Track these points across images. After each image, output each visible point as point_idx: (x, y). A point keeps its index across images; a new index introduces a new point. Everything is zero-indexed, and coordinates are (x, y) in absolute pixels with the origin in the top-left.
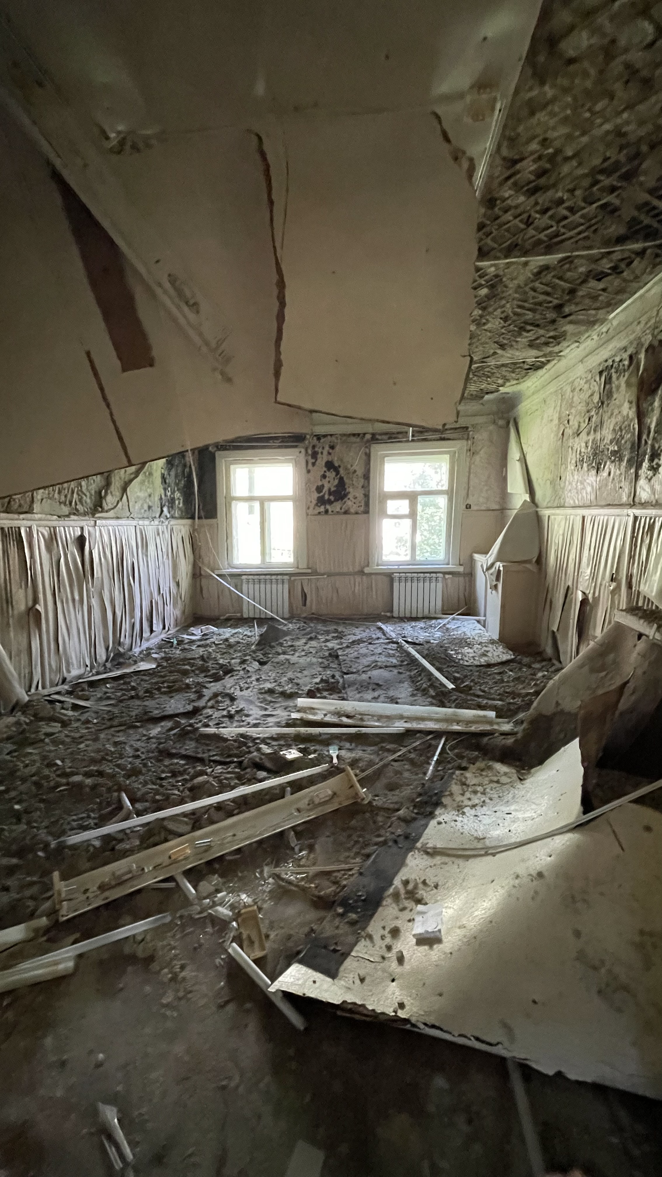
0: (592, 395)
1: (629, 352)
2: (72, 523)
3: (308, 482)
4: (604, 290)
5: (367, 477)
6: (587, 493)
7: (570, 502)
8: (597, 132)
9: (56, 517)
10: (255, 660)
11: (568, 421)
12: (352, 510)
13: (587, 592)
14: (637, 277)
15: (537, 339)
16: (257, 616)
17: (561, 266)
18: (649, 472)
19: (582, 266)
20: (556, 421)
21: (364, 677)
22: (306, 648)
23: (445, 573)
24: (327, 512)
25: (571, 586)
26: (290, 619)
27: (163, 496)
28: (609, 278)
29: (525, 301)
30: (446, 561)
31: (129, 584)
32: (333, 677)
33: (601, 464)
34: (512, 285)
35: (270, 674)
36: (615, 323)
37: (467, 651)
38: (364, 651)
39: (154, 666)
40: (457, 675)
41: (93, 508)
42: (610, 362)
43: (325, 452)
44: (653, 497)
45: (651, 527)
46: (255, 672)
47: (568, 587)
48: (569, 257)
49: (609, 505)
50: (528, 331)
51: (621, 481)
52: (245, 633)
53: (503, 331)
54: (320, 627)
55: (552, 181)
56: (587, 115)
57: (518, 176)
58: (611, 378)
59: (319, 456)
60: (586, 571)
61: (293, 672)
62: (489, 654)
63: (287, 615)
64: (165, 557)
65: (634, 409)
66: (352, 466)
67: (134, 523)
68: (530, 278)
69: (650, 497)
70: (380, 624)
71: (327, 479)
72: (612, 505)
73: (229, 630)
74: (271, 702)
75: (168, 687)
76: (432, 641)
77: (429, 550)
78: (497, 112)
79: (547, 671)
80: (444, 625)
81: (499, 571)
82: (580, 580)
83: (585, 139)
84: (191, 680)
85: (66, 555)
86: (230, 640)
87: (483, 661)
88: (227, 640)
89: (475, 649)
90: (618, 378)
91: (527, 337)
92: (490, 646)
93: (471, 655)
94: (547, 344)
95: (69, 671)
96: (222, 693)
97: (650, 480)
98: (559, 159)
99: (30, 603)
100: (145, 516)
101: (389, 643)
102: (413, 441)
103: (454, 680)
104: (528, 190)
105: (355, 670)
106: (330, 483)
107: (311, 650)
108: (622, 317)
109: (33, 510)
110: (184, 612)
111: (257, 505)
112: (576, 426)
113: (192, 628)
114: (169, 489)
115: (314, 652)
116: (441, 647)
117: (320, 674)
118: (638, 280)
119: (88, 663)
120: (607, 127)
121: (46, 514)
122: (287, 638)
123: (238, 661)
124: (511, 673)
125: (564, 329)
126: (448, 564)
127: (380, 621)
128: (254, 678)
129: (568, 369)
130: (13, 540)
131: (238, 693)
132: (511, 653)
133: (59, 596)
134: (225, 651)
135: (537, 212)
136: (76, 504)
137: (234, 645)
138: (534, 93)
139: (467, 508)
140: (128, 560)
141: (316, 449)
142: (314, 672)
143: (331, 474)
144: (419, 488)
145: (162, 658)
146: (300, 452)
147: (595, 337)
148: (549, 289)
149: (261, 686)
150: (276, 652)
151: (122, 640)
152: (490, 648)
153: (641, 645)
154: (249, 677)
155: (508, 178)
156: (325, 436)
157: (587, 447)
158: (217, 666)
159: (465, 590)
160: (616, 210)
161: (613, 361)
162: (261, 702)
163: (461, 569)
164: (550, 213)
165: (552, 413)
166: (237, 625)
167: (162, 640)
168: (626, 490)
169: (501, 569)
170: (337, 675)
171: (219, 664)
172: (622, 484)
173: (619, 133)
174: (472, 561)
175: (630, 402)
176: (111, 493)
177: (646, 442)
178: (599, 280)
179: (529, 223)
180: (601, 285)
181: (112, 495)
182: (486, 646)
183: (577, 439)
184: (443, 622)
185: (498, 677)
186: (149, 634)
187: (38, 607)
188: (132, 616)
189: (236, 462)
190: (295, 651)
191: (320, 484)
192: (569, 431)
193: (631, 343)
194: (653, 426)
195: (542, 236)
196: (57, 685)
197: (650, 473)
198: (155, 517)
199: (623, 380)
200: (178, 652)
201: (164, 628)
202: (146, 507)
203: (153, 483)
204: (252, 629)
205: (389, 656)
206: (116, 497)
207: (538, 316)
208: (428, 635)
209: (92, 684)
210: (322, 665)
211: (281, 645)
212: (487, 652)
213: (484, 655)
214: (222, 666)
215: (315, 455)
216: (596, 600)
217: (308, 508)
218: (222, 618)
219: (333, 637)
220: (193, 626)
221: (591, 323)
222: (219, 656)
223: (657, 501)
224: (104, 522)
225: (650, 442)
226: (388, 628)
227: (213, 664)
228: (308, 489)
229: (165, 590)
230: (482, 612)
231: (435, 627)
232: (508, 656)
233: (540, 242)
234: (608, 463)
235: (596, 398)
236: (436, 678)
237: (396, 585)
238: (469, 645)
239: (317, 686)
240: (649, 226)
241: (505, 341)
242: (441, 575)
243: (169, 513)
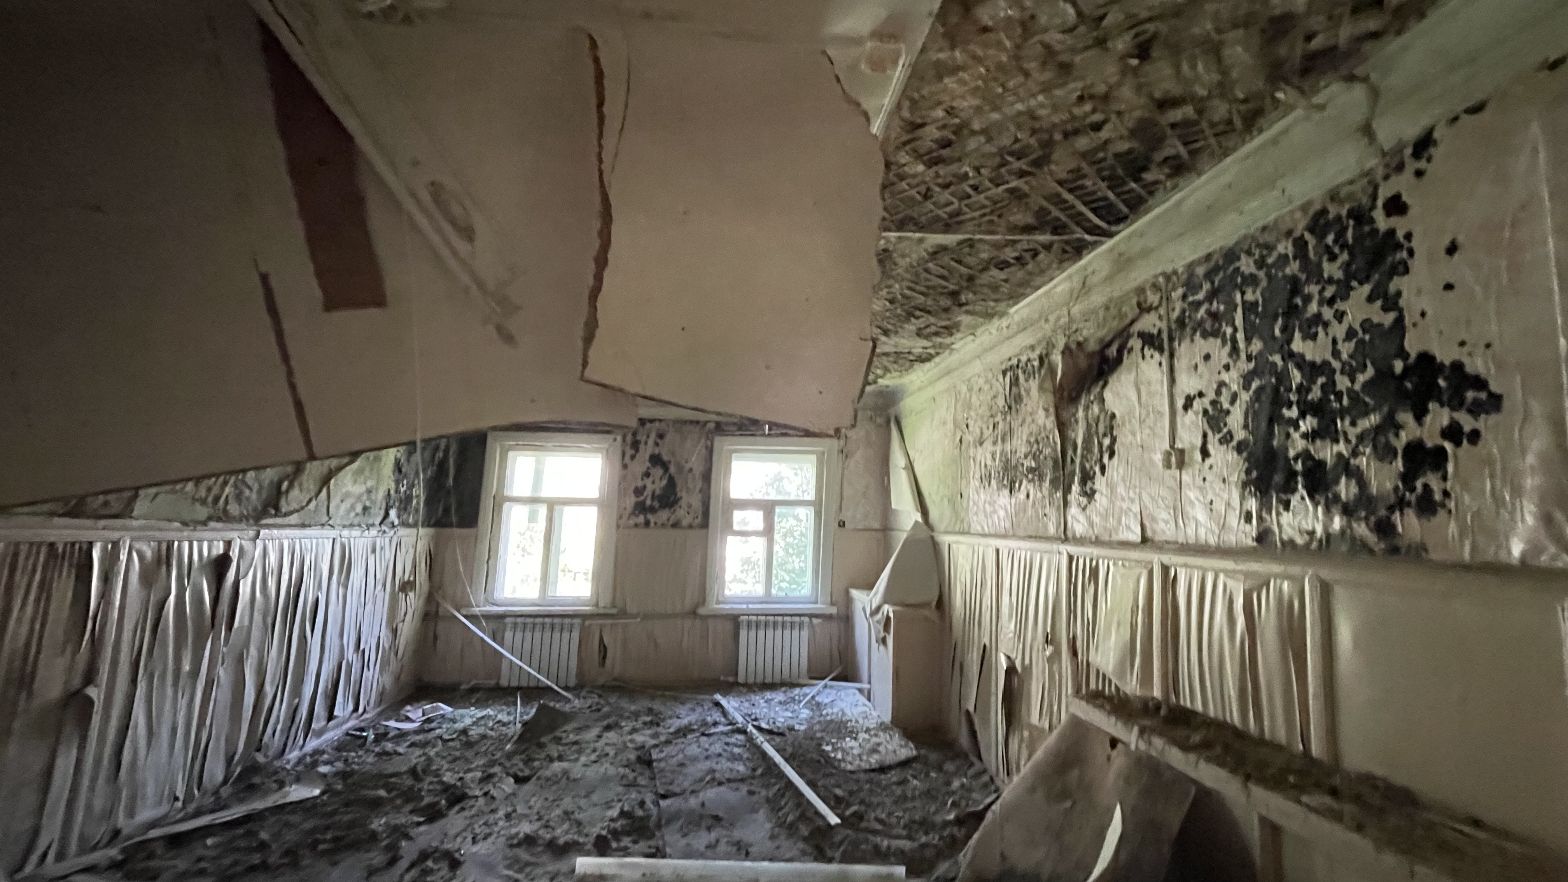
0: (995, 397)
1: (1038, 352)
2: (208, 535)
3: (623, 478)
4: (1006, 281)
5: (707, 477)
6: (999, 518)
7: (976, 527)
8: (1009, 111)
9: (177, 524)
10: (508, 774)
11: (967, 426)
12: (685, 523)
13: (1013, 656)
14: (1042, 272)
15: (927, 326)
16: (524, 683)
17: (961, 249)
18: (1081, 499)
19: (984, 251)
20: (950, 426)
21: (693, 802)
22: (600, 744)
23: (811, 616)
24: (647, 523)
25: (988, 644)
26: (576, 689)
27: (392, 492)
28: (1013, 269)
29: (916, 283)
30: (813, 599)
31: (303, 637)
32: (642, 804)
33: (1015, 483)
34: (903, 262)
35: (532, 803)
36: (1017, 318)
37: (850, 744)
38: (693, 750)
39: (317, 792)
40: (839, 792)
41: (260, 508)
42: (1015, 361)
43: (651, 442)
44: (1091, 532)
45: (1095, 572)
46: (506, 798)
47: (985, 646)
48: (970, 239)
49: (1031, 537)
50: (917, 318)
51: (1045, 507)
52: (500, 717)
53: (888, 314)
54: (625, 704)
55: (957, 155)
56: (1000, 90)
57: (918, 143)
58: (1017, 379)
59: (642, 446)
60: (1009, 627)
61: (573, 797)
62: (881, 748)
63: (572, 682)
64: (379, 587)
65: (1052, 418)
66: (686, 462)
67: (333, 533)
68: (924, 258)
69: (1087, 531)
70: (718, 697)
71: (651, 479)
72: (1036, 537)
73: (473, 711)
74: (528, 864)
75: (336, 839)
76: (797, 727)
77: (787, 578)
78: (900, 68)
79: (966, 775)
80: (813, 697)
81: (888, 618)
82: (1001, 637)
83: (995, 116)
84: (383, 820)
85: (181, 590)
86: (471, 733)
87: (874, 760)
88: (464, 732)
89: (861, 740)
90: (1027, 380)
91: (915, 324)
92: (881, 734)
93: (855, 752)
94: (937, 334)
95: (131, 813)
96: (436, 850)
97: (1084, 509)
98: (965, 132)
99: (77, 682)
100: (356, 522)
101: (733, 731)
102: (769, 435)
103: (836, 803)
104: (930, 159)
105: (677, 790)
106: (656, 484)
107: (608, 749)
108: (1025, 313)
109: (132, 511)
110: (397, 679)
111: (543, 510)
112: (978, 432)
113: (408, 708)
114: (405, 482)
115: (612, 753)
116: (812, 739)
117: (620, 801)
118: (1044, 274)
119: (180, 794)
120: (1019, 107)
121: (159, 520)
122: (568, 727)
123: (479, 774)
124: (915, 782)
125: (959, 319)
126: (816, 603)
127: (718, 691)
128: (501, 813)
129: (963, 364)
130: (71, 565)
131: (467, 849)
132: (911, 745)
133: (146, 665)
134: (458, 754)
135: (939, 185)
136: (227, 502)
137: (477, 743)
138: (942, 56)
139: (840, 525)
140: (308, 593)
141: (638, 438)
142: (611, 795)
143: (658, 472)
144: (773, 496)
145: (336, 774)
146: (615, 440)
147: (994, 331)
148: (945, 273)
149: (514, 831)
150: (548, 756)
151: (266, 739)
152: (883, 737)
153: (1119, 759)
154: (493, 811)
155: (905, 144)
156: (652, 421)
157: (994, 459)
158: (438, 787)
159: (839, 641)
160: (1026, 195)
161: (1019, 361)
162: (509, 867)
163: (833, 610)
164: (952, 188)
165: (945, 412)
166: (487, 700)
167: (347, 734)
168: (1054, 519)
169: (891, 615)
170: (649, 798)
171: (441, 782)
172: (1047, 511)
173: (1031, 115)
174: (849, 601)
175: (1046, 410)
176: (301, 485)
177: (1072, 461)
178: (1002, 269)
179: (927, 196)
180: (1002, 275)
181: (301, 490)
182: (876, 735)
183: (979, 449)
184: (810, 691)
185: (898, 791)
186: (323, 723)
187: (92, 692)
188: (297, 691)
189: (516, 448)
190: (580, 752)
191: (640, 484)
192: (968, 438)
193: (1039, 342)
194: (1079, 441)
195: (940, 212)
196: (95, 848)
197: (1084, 500)
198: (373, 525)
199: (1034, 384)
200: (371, 759)
201: (356, 709)
202: (359, 508)
203: (379, 471)
204: (512, 709)
205: (734, 758)
206: (309, 490)
207: (930, 302)
208: (790, 715)
209: (176, 841)
210: (625, 782)
211: (558, 740)
212: (879, 744)
213: (874, 750)
214: (447, 788)
215: (635, 445)
216: (1028, 669)
217: (621, 517)
218: (463, 687)
219: (645, 723)
220: (411, 705)
221: (989, 316)
222: (446, 766)
223: (1097, 537)
224: (275, 532)
225: (1078, 461)
226: (730, 703)
227: (431, 783)
228: (622, 493)
229: (369, 643)
230: (865, 677)
231: (800, 702)
232: (906, 751)
233: (938, 219)
234: (1025, 482)
235: (1001, 402)
236: (808, 802)
237: (743, 634)
238: (853, 734)
239: (612, 825)
240: (1057, 219)
241: (890, 327)
242: (806, 619)
243: (399, 517)
